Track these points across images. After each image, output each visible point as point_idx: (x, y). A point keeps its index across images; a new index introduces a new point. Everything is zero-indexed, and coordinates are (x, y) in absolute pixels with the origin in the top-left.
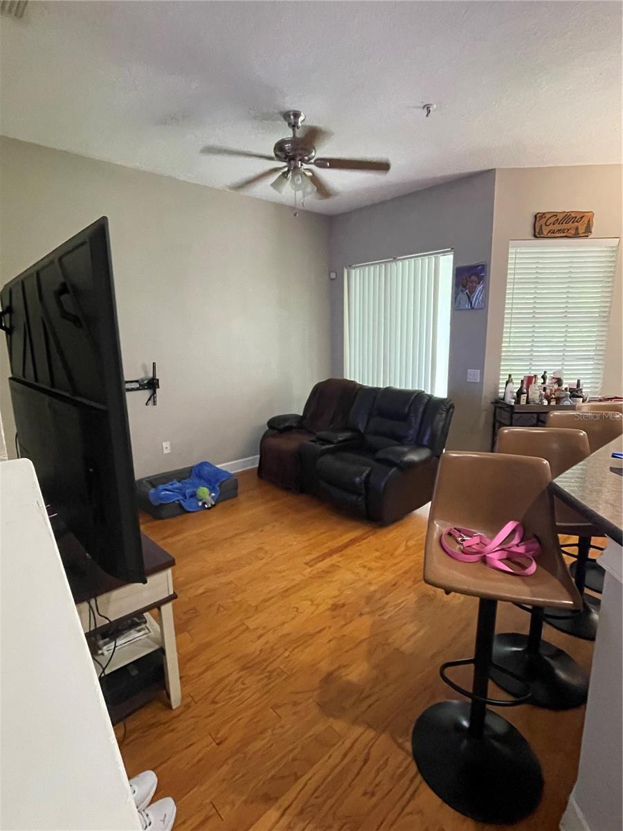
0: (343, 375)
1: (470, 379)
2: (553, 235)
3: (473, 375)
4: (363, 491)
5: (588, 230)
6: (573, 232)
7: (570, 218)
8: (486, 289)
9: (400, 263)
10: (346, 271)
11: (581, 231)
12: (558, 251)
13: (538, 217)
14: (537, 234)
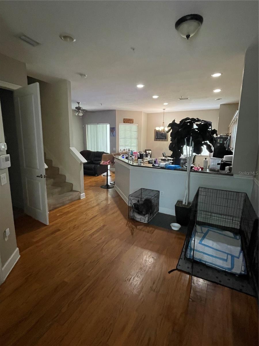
0: (86, 149)
1: (114, 150)
2: (127, 122)
3: (114, 149)
4: (93, 169)
5: (133, 123)
6: (130, 122)
7: (129, 120)
8: (115, 132)
9: (99, 125)
10: (86, 125)
11: (132, 122)
12: (128, 126)
13: (124, 119)
14: (124, 122)
